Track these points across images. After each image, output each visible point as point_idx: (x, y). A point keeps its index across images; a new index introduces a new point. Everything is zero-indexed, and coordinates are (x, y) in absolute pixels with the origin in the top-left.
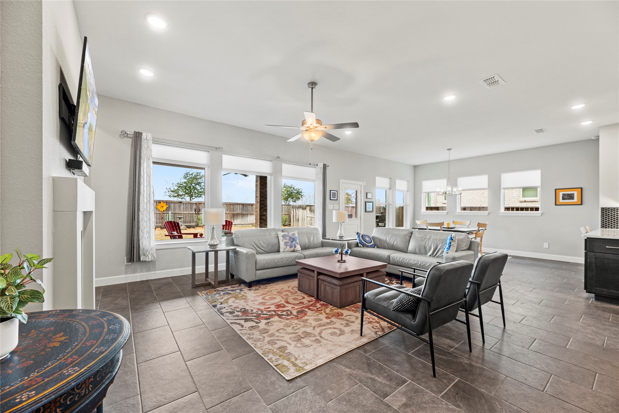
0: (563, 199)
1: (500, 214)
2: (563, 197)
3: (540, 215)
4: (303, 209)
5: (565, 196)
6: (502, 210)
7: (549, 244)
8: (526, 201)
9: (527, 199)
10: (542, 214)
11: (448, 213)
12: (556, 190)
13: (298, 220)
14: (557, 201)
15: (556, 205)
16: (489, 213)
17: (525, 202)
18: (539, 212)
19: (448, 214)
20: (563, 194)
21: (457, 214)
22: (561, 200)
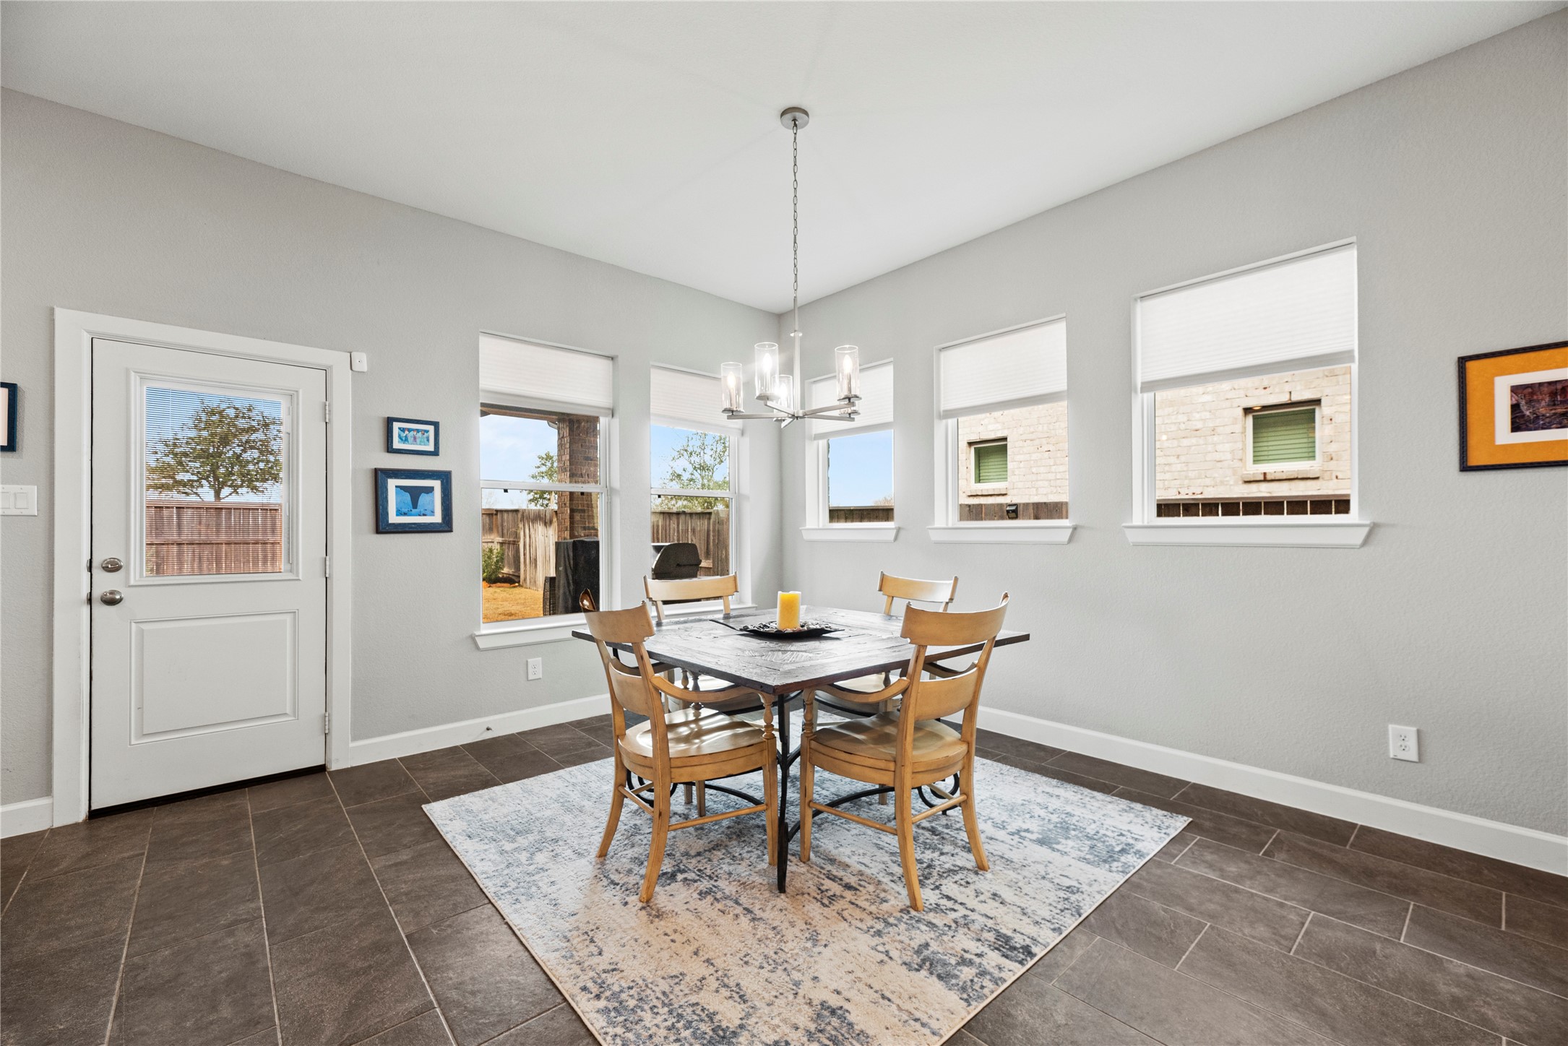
0: (1518, 424)
1: (1132, 537)
2: (1515, 408)
3: (1359, 536)
4: (545, 524)
5: (1529, 402)
6: (1144, 513)
7: (1419, 732)
8: (1269, 477)
9: (1272, 468)
10: (1374, 528)
11: (899, 530)
12: (1463, 362)
13: (536, 560)
14: (1473, 440)
15: (1465, 467)
16: (1075, 528)
17: (1265, 480)
18: (1354, 516)
19: (902, 533)
20: (1515, 390)
21: (935, 536)
22: (1503, 434)
